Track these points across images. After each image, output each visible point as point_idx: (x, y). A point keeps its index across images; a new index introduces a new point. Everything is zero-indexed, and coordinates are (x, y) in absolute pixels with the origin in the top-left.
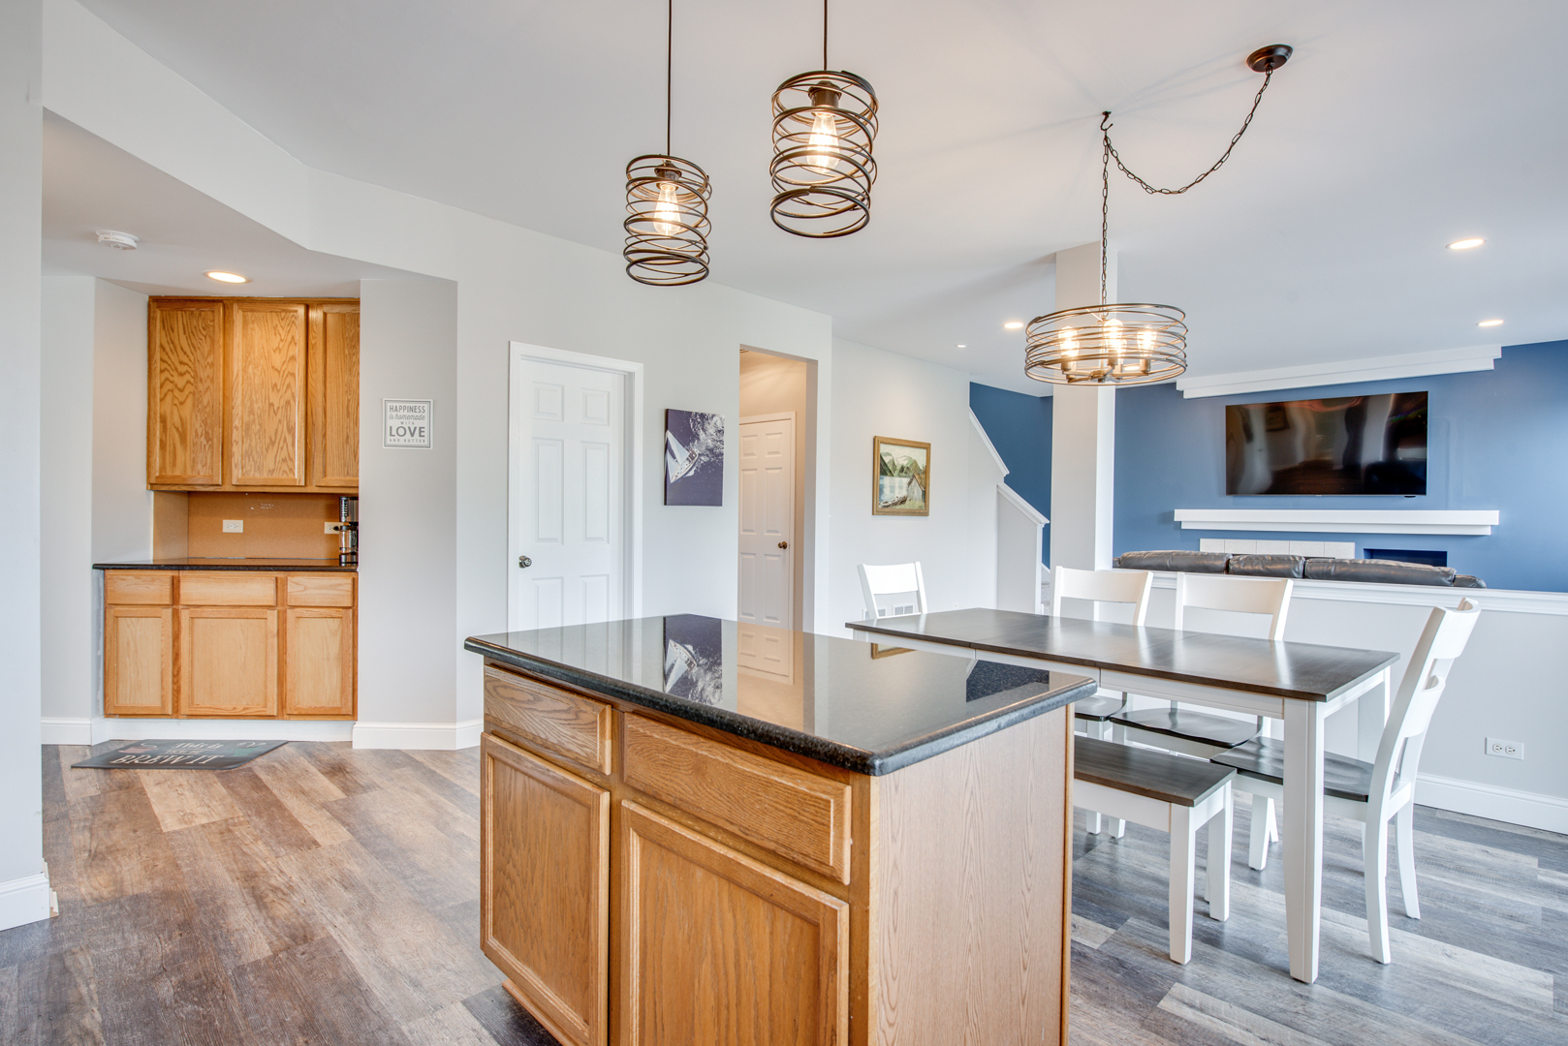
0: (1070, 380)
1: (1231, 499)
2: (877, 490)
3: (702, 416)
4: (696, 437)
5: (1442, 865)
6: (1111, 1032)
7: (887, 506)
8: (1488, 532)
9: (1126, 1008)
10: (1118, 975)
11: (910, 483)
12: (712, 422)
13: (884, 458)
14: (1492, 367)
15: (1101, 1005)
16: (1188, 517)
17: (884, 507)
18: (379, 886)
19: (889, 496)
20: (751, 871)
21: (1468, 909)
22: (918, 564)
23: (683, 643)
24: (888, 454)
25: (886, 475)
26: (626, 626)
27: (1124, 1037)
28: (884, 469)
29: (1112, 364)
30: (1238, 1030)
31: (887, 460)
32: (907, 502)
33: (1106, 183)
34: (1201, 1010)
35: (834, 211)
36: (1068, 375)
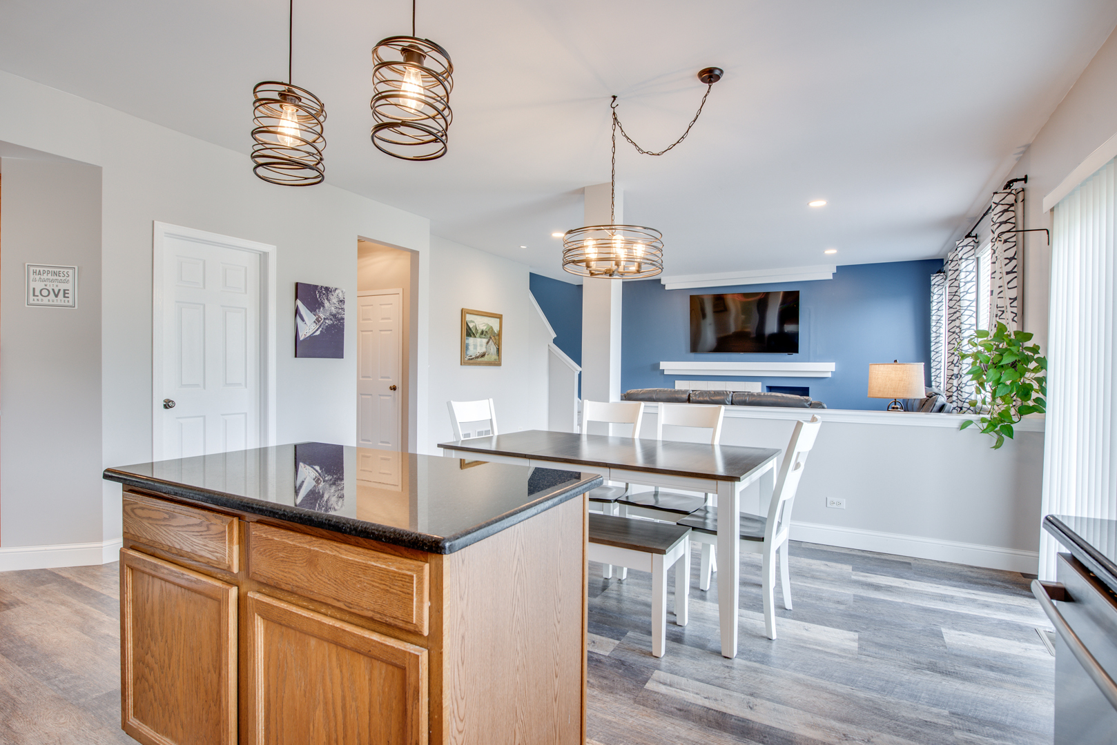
0: (592, 274)
1: (693, 355)
2: (464, 348)
3: (327, 289)
4: (322, 305)
5: (804, 576)
6: (616, 709)
7: (472, 359)
8: (829, 375)
9: (625, 692)
10: (620, 671)
11: (488, 343)
12: (335, 294)
13: (469, 324)
14: (831, 278)
15: (609, 693)
16: (668, 367)
17: (469, 359)
18: (21, 689)
19: (472, 352)
20: (354, 635)
21: (817, 600)
22: (491, 400)
23: (311, 464)
24: (472, 322)
25: (471, 336)
26: (263, 453)
27: (623, 711)
28: (469, 332)
29: (618, 264)
30: (692, 694)
31: (471, 325)
32: (486, 356)
33: (614, 143)
34: (671, 686)
35: (421, 142)
36: (590, 271)
